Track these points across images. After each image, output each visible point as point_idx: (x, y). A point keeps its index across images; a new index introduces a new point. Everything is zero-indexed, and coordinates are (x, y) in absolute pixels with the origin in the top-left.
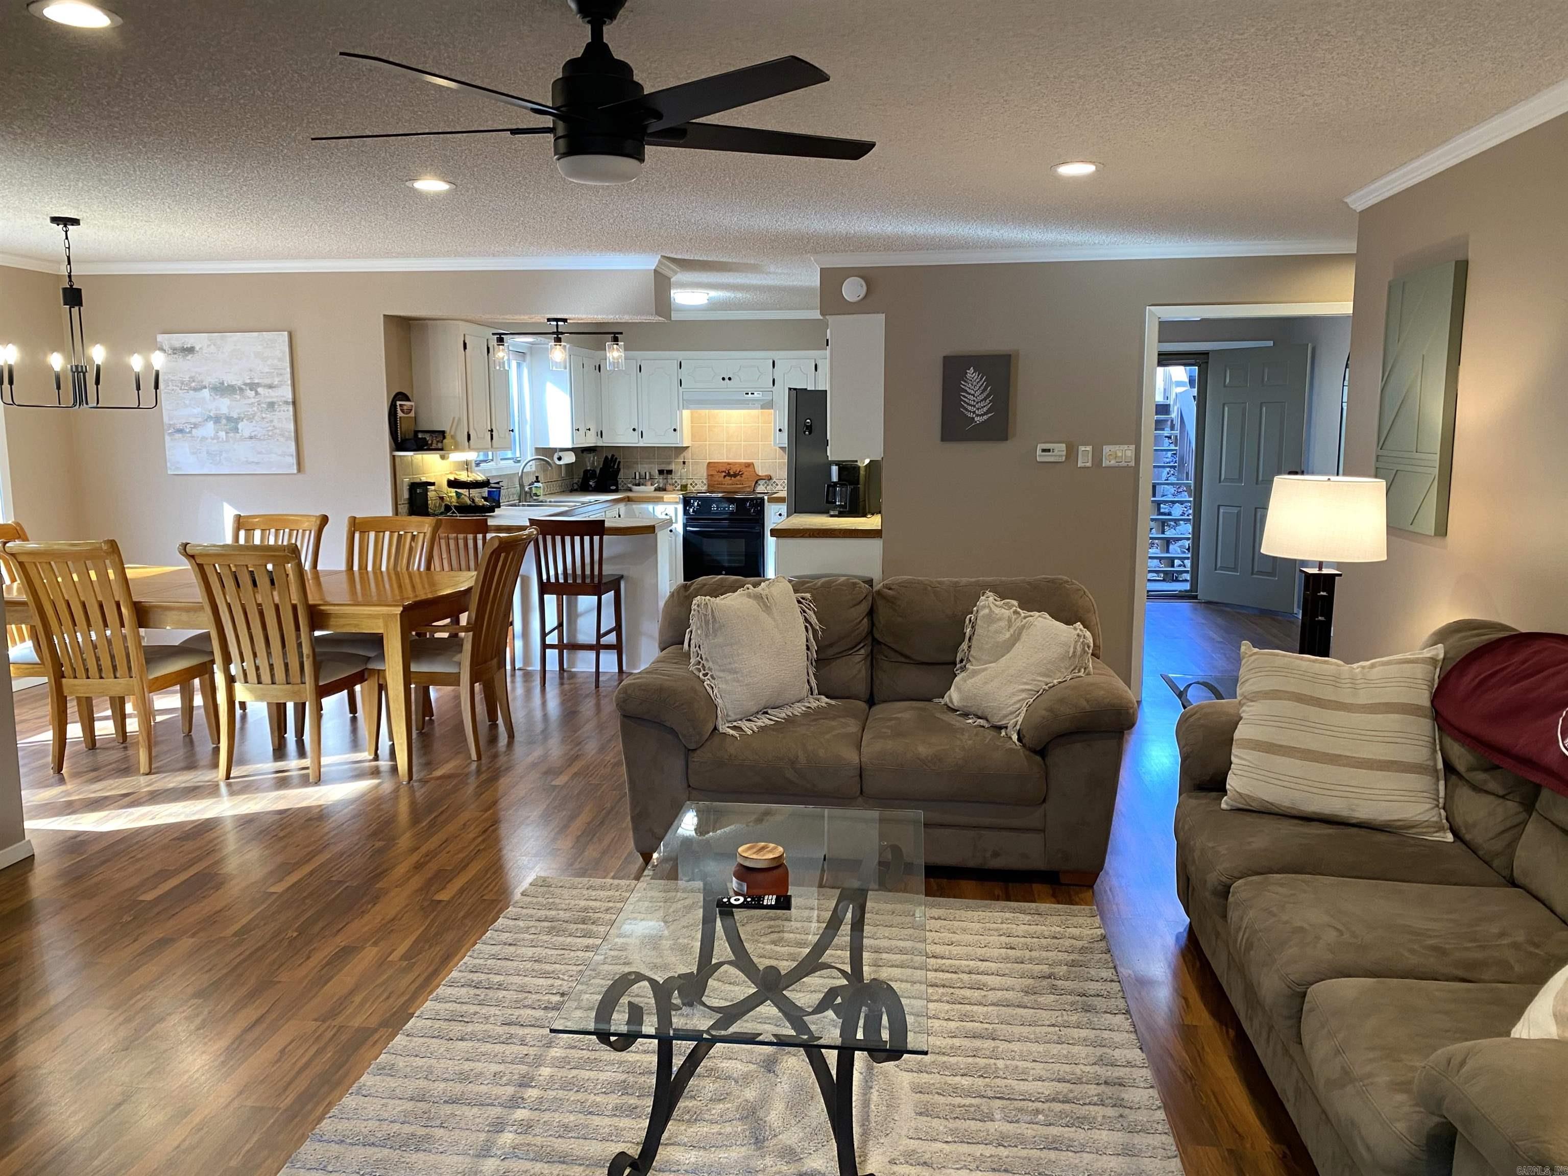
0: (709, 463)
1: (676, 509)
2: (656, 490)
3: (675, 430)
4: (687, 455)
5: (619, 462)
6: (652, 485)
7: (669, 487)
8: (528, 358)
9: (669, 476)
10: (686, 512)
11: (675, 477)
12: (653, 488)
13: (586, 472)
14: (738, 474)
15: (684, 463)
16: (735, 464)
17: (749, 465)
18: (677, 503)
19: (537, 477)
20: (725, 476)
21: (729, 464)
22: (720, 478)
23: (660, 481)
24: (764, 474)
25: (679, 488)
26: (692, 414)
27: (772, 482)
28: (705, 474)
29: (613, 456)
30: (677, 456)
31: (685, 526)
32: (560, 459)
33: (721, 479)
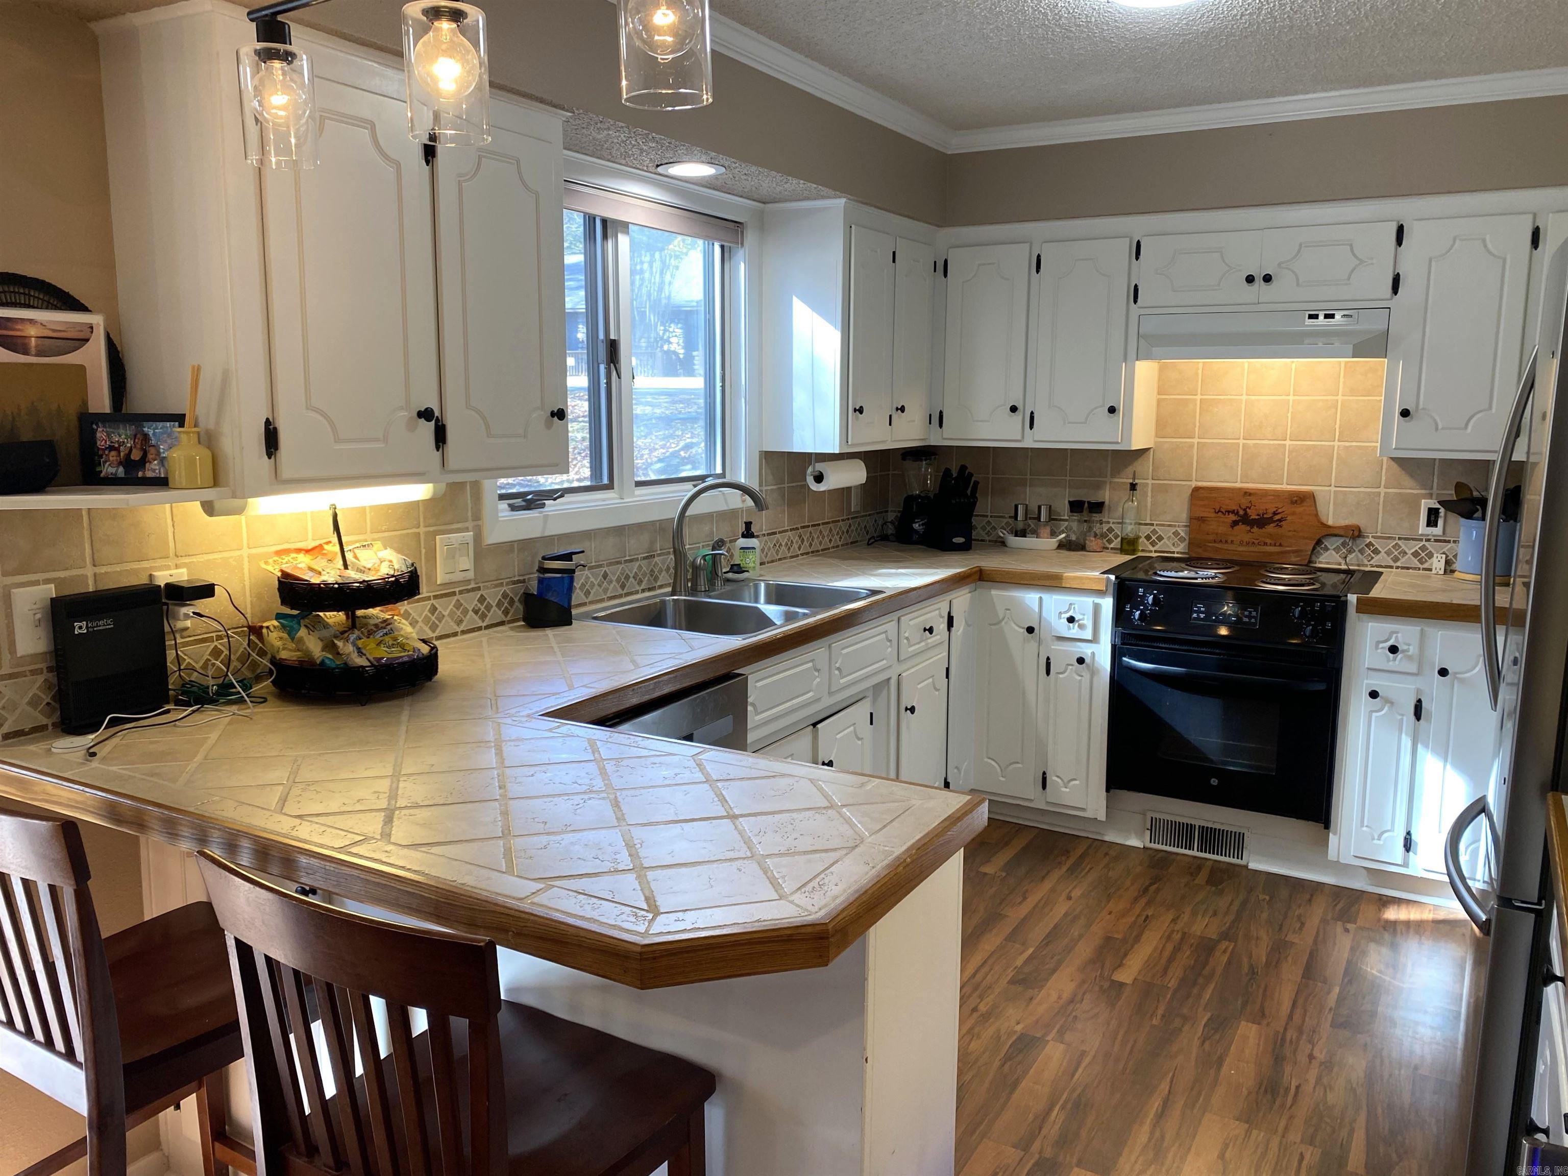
0: (1197, 489)
1: (1097, 609)
2: (1061, 546)
3: (1112, 410)
4: (1144, 468)
5: (976, 483)
6: (1053, 534)
7: (1092, 543)
8: (750, 237)
9: (1096, 517)
10: (1120, 616)
11: (1108, 521)
12: (1053, 542)
13: (910, 499)
14: (1270, 520)
15: (1133, 487)
16: (1265, 493)
17: (1303, 499)
18: (1100, 593)
19: (748, 525)
20: (1235, 523)
21: (1247, 493)
22: (1220, 526)
23: (1071, 526)
24: (1342, 522)
25: (1116, 543)
26: (1161, 370)
27: (1361, 543)
28: (1184, 516)
29: (963, 468)
30: (1116, 472)
31: (1117, 653)
32: (819, 478)
33: (1222, 529)
